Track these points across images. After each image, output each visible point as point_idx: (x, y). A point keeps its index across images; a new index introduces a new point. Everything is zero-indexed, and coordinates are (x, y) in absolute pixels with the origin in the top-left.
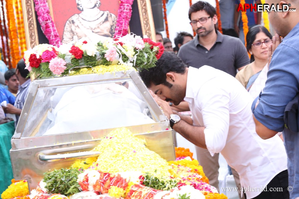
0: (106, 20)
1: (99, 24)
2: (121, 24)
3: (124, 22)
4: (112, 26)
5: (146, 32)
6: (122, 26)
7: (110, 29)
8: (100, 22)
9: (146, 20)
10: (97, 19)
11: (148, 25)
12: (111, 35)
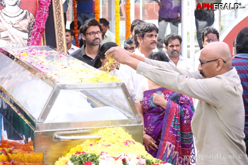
0: (25, 17)
1: (19, 20)
2: (40, 23)
3: (42, 22)
4: (30, 23)
5: (58, 32)
6: (40, 25)
7: (28, 26)
8: (20, 19)
9: (59, 21)
10: (17, 15)
11: (61, 26)
12: (28, 32)
